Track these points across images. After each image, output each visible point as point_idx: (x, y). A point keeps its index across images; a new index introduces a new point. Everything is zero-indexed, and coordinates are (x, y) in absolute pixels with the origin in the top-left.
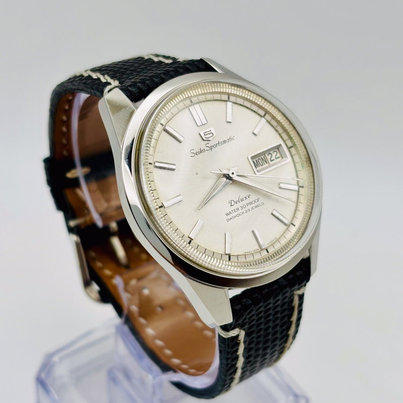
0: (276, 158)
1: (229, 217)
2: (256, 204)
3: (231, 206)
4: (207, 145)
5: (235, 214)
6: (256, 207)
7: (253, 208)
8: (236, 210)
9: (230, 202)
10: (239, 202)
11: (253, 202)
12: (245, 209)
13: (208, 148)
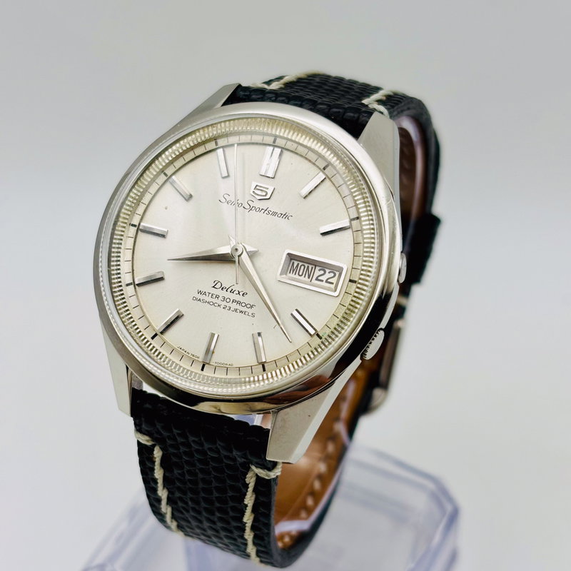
0: (327, 281)
1: (199, 296)
3: (214, 287)
4: (250, 202)
5: (208, 299)
6: (241, 312)
7: (236, 310)
8: (214, 296)
9: (216, 282)
10: (227, 291)
11: (243, 305)
12: (227, 304)
13: (247, 207)
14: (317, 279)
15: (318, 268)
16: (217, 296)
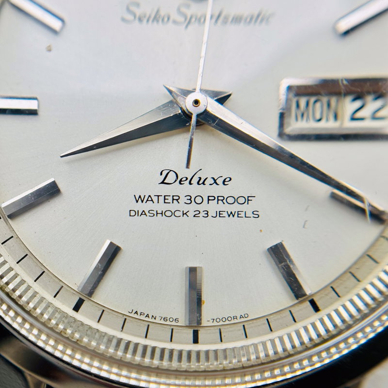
0: (374, 117)
1: (140, 207)
2: (235, 208)
3: (163, 182)
5: (161, 207)
6: (231, 214)
7: (220, 214)
8: (170, 199)
9: (164, 174)
10: (190, 183)
11: (231, 200)
12: (198, 207)
13: (181, 19)
14: (353, 119)
16: (175, 198)
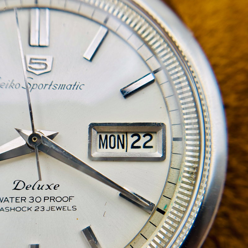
0: (145, 147)
2: (61, 204)
3: (15, 189)
4: (28, 80)
5: (14, 205)
6: (59, 208)
7: (51, 208)
8: (20, 200)
9: (16, 183)
10: (33, 189)
11: (59, 199)
12: (38, 204)
14: (133, 147)
15: (129, 136)
16: (23, 199)
